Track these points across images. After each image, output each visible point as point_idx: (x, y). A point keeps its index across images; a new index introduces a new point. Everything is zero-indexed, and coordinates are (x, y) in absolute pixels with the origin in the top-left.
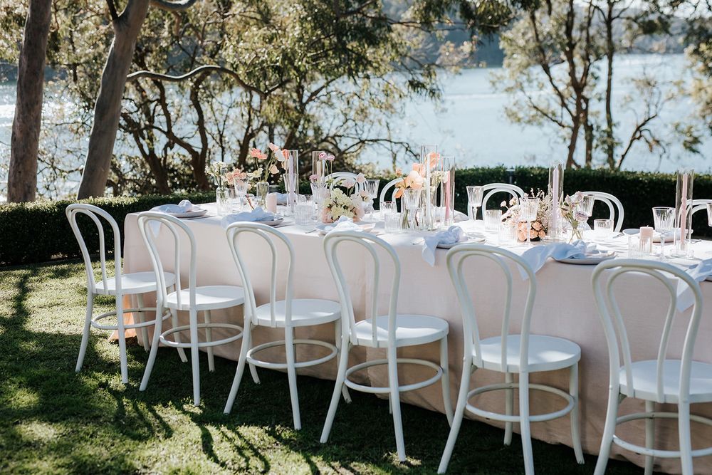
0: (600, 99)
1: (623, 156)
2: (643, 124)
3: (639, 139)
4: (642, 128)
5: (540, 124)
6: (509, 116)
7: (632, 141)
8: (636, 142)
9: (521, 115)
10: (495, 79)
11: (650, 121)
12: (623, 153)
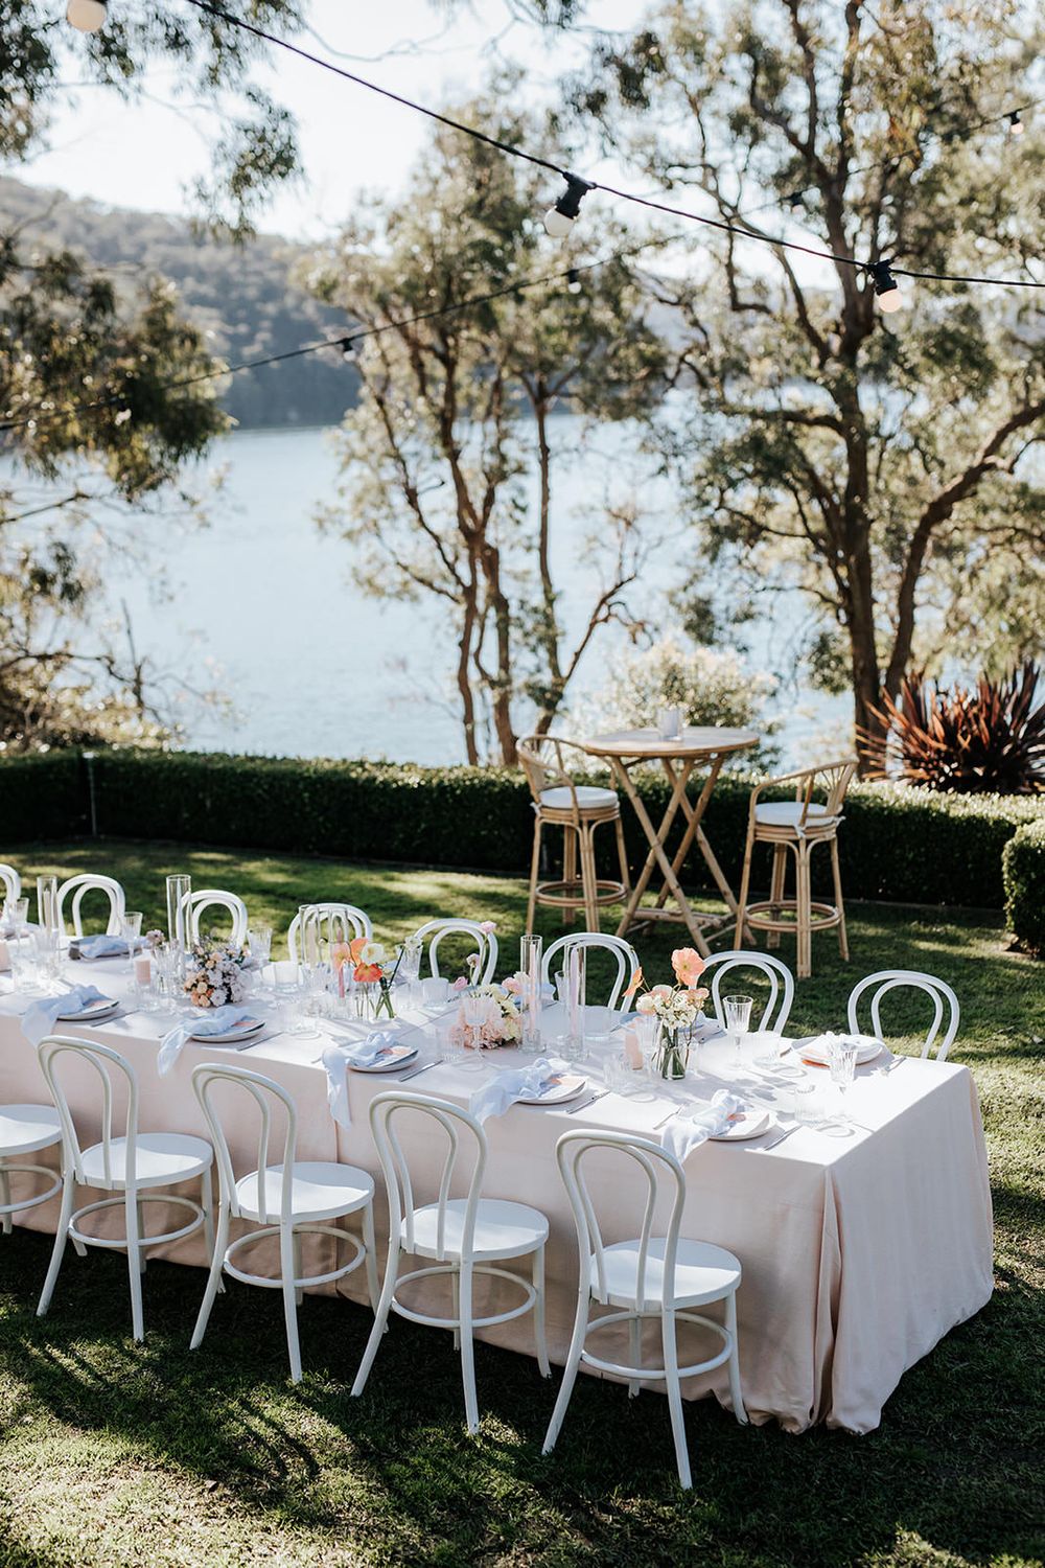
0: (529, 549)
1: (577, 655)
2: (612, 593)
3: (606, 620)
4: (611, 600)
5: (415, 598)
6: (359, 583)
7: (592, 626)
8: (600, 628)
9: (380, 581)
10: (322, 514)
11: (626, 587)
12: (577, 649)
